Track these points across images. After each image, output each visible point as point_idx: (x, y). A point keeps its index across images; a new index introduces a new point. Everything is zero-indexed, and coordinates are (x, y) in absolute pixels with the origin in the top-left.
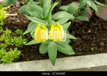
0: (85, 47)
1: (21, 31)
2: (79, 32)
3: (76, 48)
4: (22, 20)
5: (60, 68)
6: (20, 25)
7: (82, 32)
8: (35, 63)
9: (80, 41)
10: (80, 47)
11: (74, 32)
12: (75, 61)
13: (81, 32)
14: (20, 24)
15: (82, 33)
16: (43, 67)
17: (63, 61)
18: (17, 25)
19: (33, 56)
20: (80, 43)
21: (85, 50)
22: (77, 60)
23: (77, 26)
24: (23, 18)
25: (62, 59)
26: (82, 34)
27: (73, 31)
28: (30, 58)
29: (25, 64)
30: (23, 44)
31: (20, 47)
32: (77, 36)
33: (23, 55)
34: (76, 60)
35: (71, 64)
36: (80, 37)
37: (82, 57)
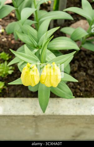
0: (90, 85)
1: (7, 54)
2: (85, 64)
3: (77, 85)
4: (10, 39)
5: (52, 112)
6: (6, 46)
7: (88, 64)
8: (21, 102)
9: (84, 76)
10: (83, 84)
11: (78, 63)
12: (74, 105)
13: (86, 64)
14: (7, 44)
15: (89, 66)
16: (31, 108)
17: (57, 102)
18: (3, 45)
19: (19, 91)
20: (84, 79)
21: (89, 90)
22: (77, 103)
23: (82, 55)
24: (11, 36)
25: (56, 99)
26: (88, 68)
27: (76, 62)
28: (15, 94)
29: (8, 101)
30: (8, 73)
31: (3, 77)
32: (81, 68)
33: (7, 88)
34: (75, 103)
35: (68, 108)
36: (85, 71)
37: (84, 99)
